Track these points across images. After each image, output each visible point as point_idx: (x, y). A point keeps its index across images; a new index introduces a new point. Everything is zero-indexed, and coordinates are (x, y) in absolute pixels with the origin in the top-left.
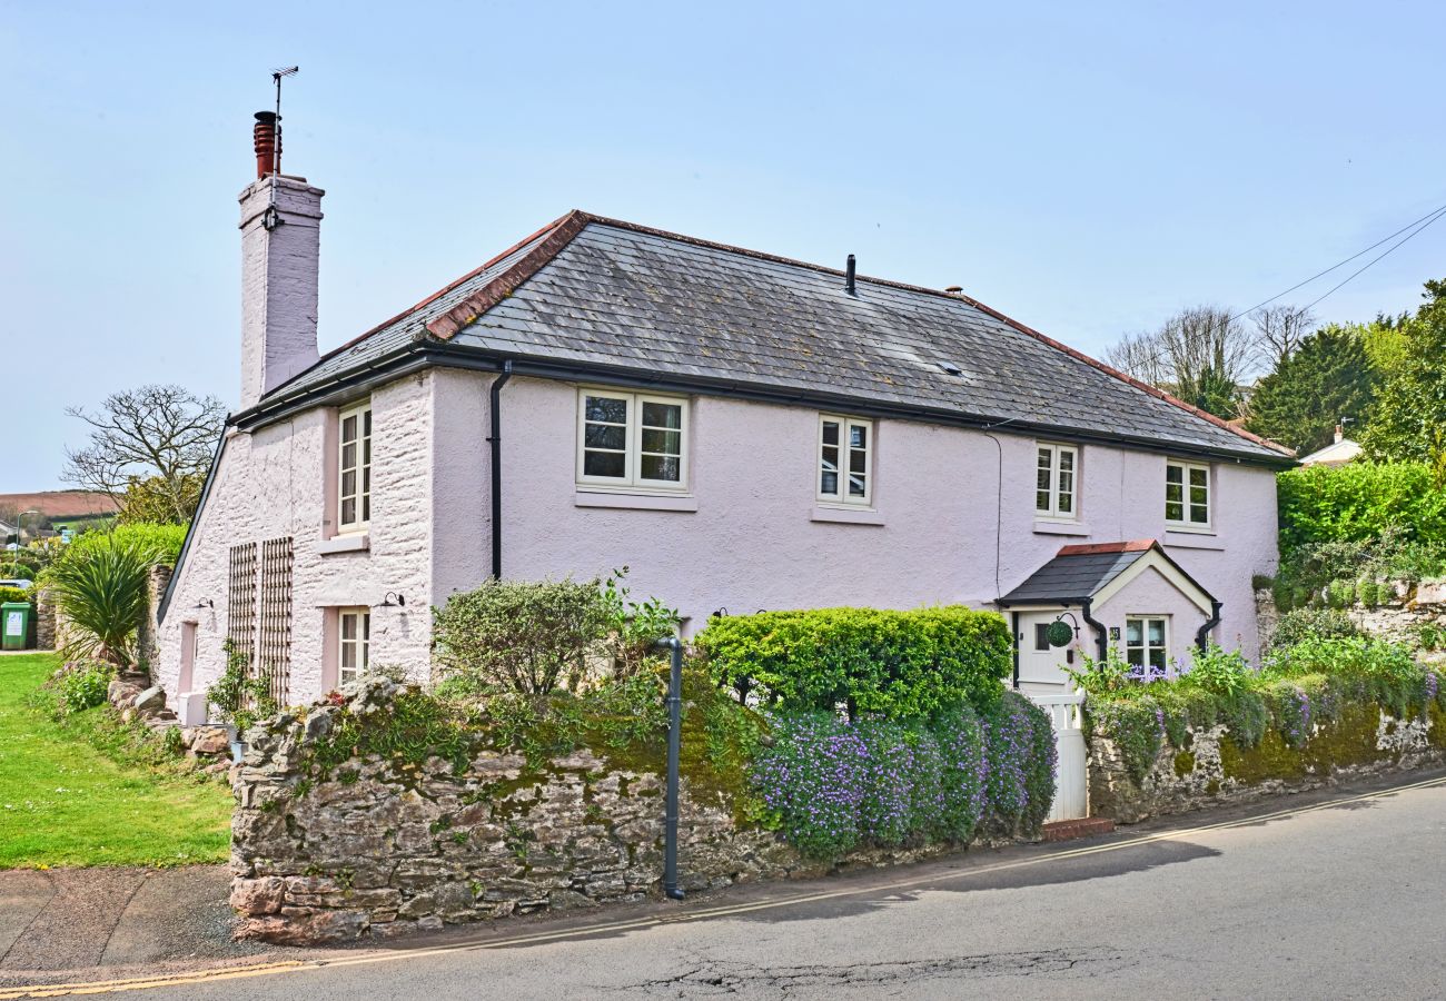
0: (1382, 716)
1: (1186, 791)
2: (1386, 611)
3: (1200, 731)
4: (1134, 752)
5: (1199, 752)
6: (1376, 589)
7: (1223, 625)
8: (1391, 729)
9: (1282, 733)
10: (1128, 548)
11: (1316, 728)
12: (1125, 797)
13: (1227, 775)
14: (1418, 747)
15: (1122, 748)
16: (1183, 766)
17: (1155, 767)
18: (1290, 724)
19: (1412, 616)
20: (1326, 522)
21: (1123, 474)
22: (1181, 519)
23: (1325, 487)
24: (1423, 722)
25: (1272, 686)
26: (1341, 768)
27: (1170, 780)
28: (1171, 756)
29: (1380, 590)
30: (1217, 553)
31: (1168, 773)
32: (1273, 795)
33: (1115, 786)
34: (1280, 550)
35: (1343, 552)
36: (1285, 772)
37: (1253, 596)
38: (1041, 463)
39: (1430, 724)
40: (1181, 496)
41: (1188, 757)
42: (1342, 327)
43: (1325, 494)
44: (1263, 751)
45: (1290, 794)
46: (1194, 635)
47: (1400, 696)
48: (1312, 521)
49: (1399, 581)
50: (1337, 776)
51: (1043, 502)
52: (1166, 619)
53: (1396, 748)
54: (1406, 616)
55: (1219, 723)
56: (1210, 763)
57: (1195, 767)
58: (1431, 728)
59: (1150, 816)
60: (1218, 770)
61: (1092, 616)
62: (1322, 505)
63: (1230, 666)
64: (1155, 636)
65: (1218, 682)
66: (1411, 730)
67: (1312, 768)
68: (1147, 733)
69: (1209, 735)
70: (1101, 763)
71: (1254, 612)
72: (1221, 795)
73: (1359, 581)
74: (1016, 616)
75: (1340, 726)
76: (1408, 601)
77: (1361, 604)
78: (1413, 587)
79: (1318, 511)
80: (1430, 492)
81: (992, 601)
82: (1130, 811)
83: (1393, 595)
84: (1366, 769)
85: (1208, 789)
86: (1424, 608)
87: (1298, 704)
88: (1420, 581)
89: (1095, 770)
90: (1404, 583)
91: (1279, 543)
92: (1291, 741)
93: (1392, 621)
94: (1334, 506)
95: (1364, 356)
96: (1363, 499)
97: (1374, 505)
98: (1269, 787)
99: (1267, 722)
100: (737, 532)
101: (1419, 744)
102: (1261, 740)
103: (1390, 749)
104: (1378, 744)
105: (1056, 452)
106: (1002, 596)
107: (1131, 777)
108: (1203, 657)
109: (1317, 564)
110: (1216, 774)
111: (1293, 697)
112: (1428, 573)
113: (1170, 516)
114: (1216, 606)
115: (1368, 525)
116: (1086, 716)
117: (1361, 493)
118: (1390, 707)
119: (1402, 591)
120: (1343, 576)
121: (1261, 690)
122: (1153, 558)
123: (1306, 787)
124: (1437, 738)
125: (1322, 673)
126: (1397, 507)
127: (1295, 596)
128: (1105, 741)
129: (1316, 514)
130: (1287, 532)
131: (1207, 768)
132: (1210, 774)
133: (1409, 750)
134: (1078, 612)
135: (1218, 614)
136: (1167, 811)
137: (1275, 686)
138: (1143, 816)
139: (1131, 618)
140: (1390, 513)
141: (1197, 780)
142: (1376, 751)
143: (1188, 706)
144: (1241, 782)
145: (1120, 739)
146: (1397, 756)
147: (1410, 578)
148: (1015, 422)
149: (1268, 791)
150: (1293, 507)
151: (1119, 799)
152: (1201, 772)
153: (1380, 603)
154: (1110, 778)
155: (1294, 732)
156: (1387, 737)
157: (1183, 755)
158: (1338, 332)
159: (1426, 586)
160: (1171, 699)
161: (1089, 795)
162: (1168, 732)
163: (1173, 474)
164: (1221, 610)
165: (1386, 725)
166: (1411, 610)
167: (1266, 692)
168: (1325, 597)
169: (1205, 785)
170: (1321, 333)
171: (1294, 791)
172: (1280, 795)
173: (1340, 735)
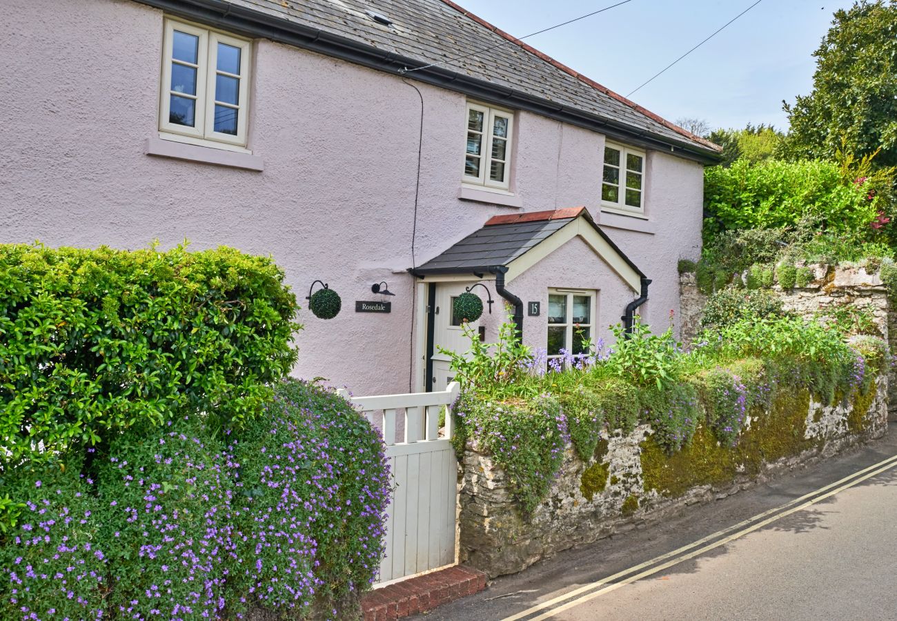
0: (811, 403)
1: (595, 515)
2: (803, 294)
3: (618, 435)
4: (522, 476)
5: (614, 462)
6: (795, 272)
7: (650, 305)
8: (819, 415)
9: (714, 428)
10: (555, 216)
11: (749, 419)
12: (506, 538)
13: (648, 487)
14: (840, 432)
15: (506, 468)
16: (592, 484)
17: (555, 490)
18: (723, 419)
19: (828, 299)
20: (748, 211)
21: (560, 149)
22: (617, 201)
23: (747, 180)
24: (845, 406)
25: (705, 374)
26: (770, 463)
27: (574, 503)
28: (577, 472)
29: (799, 273)
30: (648, 237)
31: (572, 495)
32: (701, 504)
33: (491, 525)
34: (703, 238)
35: (763, 238)
36: (714, 475)
37: (677, 279)
38: (472, 125)
39: (851, 408)
40: (618, 180)
41: (600, 472)
42: (726, 130)
43: (747, 186)
44: (692, 454)
45: (718, 499)
46: (622, 313)
47: (831, 381)
48: (734, 211)
49: (818, 265)
50: (767, 474)
51: (472, 168)
52: (593, 295)
53: (821, 436)
54: (822, 299)
55: (641, 423)
56: (628, 475)
57: (608, 481)
58: (852, 413)
59: (543, 557)
60: (637, 482)
61: (507, 288)
62: (744, 196)
63: (659, 351)
64: (580, 312)
65: (643, 371)
66: (835, 416)
67: (742, 467)
68: (542, 447)
69: (628, 439)
70: (475, 490)
71: (678, 293)
72: (640, 513)
73: (779, 265)
74: (432, 288)
75: (772, 417)
76: (824, 285)
77: (778, 287)
78: (831, 270)
79: (740, 202)
80: (839, 187)
81: (404, 269)
82: (512, 558)
83: (811, 278)
84: (793, 461)
85: (624, 509)
86: (841, 291)
87: (734, 396)
88: (837, 264)
89: (468, 498)
90: (822, 266)
91: (703, 232)
92: (723, 439)
93: (807, 303)
94: (755, 197)
95: (738, 150)
96: (781, 191)
97: (791, 196)
98: (696, 495)
99: (698, 419)
100: (16, 156)
101: (841, 430)
102: (690, 441)
103: (816, 437)
104: (806, 432)
105: (490, 115)
106: (418, 265)
107: (517, 509)
108: (627, 338)
109: (739, 249)
110: (634, 489)
111: (729, 388)
112: (845, 257)
113: (605, 197)
114: (645, 282)
115: (784, 214)
116: (458, 422)
117: (780, 185)
118: (820, 393)
119: (819, 274)
120: (762, 260)
121: (693, 379)
122: (581, 227)
123: (734, 490)
124: (856, 422)
125: (757, 357)
126: (810, 200)
127: (717, 279)
128: (481, 458)
129: (738, 204)
130: (711, 221)
131: (624, 482)
132: (627, 490)
133: (832, 437)
134: (490, 282)
135: (646, 292)
136: (568, 546)
137: (707, 373)
138: (533, 560)
139: (554, 292)
140: (805, 205)
141: (610, 498)
142: (803, 440)
143: (604, 405)
144: (664, 495)
145: (502, 458)
146: (822, 443)
147: (829, 261)
148: (434, 68)
149: (695, 500)
150: (717, 197)
151: (497, 542)
152: (616, 488)
153: (797, 286)
154: (485, 513)
155: (728, 429)
156: (814, 425)
157: (594, 469)
158: (723, 133)
159: (845, 269)
160: (580, 396)
161: (458, 531)
162: (574, 441)
163: (611, 156)
164: (650, 287)
165: (814, 412)
166: (828, 293)
167: (698, 381)
168: (744, 280)
169: (620, 503)
170: (713, 134)
171: (722, 496)
172: (707, 503)
173: (771, 426)
